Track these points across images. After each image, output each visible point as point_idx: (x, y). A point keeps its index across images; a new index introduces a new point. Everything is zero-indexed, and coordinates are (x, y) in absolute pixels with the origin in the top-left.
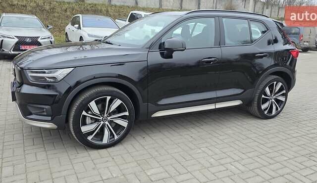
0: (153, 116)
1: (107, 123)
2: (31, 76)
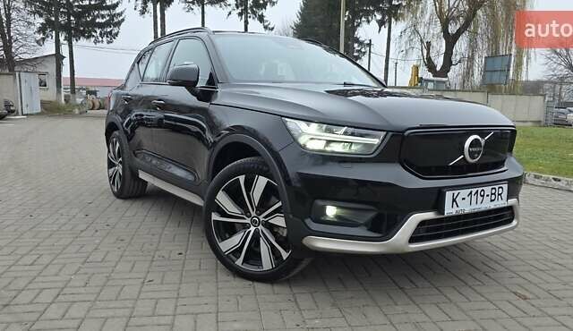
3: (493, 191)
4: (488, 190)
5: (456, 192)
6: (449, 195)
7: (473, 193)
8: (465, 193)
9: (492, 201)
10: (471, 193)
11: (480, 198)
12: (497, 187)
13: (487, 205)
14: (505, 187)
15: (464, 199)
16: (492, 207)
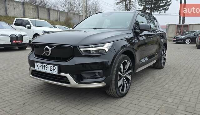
0: (136, 72)
1: (124, 78)
2: (83, 51)
3: (51, 67)
4: (49, 66)
5: (38, 64)
6: (36, 64)
7: (43, 65)
8: (40, 65)
9: (50, 70)
10: (42, 65)
11: (46, 68)
12: (52, 66)
13: (48, 71)
14: (57, 67)
15: (40, 66)
16: (51, 73)
